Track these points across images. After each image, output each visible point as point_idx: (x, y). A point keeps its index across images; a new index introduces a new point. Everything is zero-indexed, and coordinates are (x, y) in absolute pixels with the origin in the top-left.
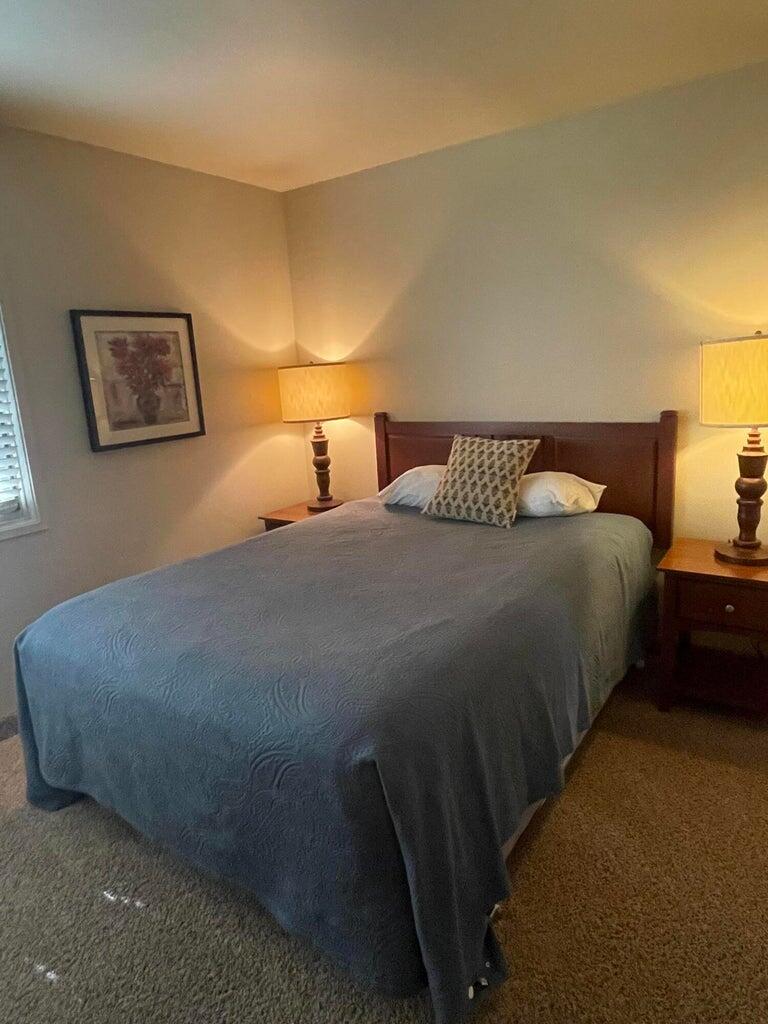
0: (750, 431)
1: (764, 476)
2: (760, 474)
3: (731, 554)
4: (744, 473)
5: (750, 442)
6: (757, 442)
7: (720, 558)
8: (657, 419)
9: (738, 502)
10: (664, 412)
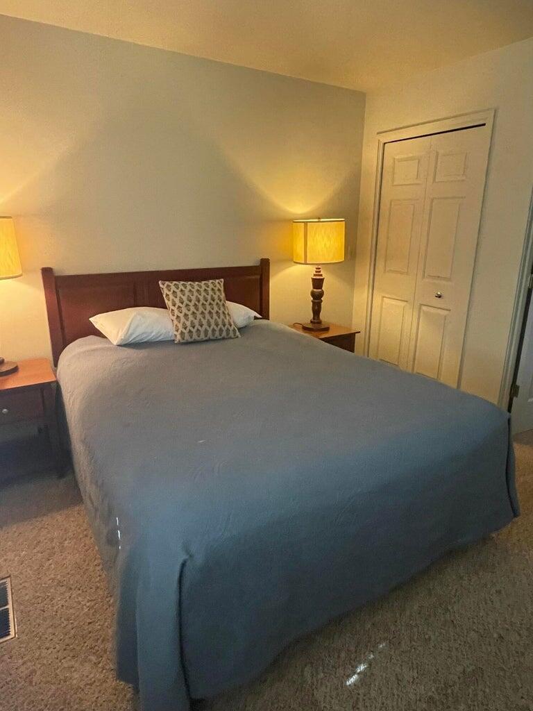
0: (317, 267)
1: (323, 289)
2: (321, 288)
3: (310, 326)
4: (315, 287)
5: (316, 272)
6: (320, 272)
7: (305, 329)
8: (258, 264)
9: (312, 301)
10: (262, 259)
